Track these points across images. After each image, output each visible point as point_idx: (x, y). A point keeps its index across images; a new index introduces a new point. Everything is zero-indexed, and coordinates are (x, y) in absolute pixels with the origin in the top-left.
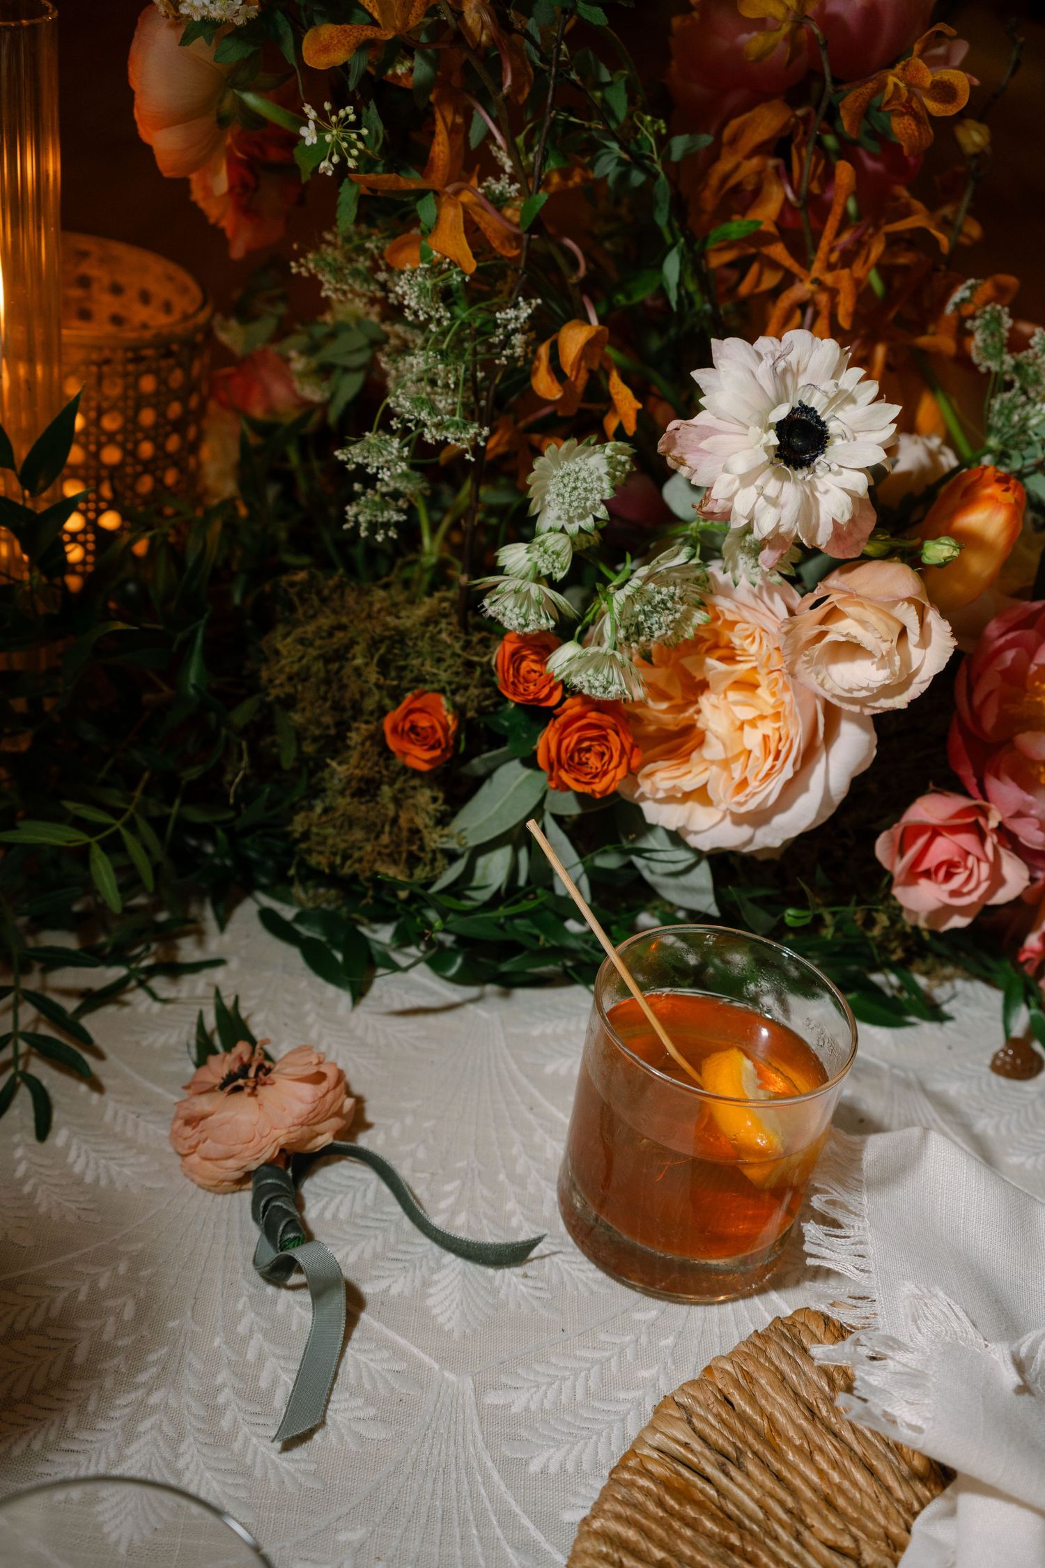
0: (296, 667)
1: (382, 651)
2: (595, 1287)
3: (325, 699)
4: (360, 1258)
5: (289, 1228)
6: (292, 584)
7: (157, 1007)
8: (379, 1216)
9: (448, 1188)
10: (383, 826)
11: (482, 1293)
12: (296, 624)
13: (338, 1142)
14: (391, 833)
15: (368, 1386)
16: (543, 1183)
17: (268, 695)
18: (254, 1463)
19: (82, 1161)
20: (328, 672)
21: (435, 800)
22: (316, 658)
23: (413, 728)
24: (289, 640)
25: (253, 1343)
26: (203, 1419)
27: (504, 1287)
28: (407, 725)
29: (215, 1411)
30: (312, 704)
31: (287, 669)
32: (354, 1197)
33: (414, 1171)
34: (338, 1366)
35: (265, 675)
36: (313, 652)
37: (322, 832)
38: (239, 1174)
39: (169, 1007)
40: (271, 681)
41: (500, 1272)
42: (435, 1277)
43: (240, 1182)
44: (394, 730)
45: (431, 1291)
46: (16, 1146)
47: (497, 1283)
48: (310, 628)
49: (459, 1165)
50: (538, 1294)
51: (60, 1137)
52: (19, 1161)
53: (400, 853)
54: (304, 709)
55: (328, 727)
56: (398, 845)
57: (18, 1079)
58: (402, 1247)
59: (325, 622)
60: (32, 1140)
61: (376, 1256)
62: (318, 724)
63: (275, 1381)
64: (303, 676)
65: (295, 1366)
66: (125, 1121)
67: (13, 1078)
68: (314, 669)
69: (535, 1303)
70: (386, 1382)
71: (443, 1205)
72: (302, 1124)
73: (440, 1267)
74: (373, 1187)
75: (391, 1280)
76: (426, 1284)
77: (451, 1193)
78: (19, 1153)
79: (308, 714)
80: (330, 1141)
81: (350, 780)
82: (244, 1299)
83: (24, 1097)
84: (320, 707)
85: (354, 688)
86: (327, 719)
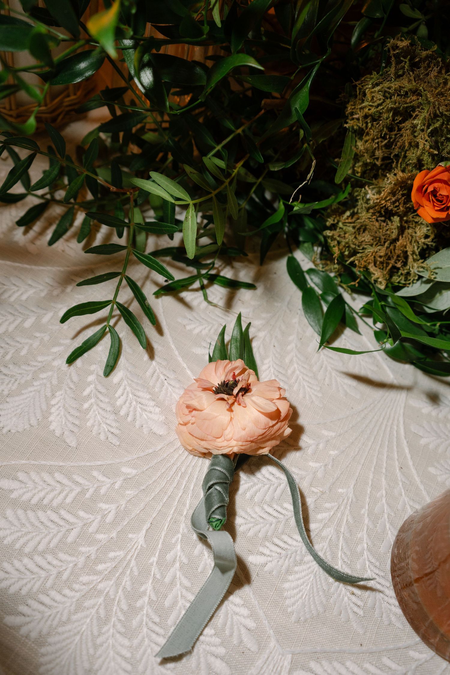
0: (373, 110)
1: (437, 125)
2: (393, 619)
3: (384, 138)
4: (256, 535)
5: (218, 512)
6: (395, 47)
7: (205, 304)
8: (279, 509)
9: (327, 505)
10: (385, 242)
11: (321, 593)
12: (385, 77)
13: (270, 455)
14: (387, 248)
15: (227, 632)
16: (388, 525)
17: (347, 123)
18: (141, 659)
19: (123, 398)
20: (393, 120)
21: (426, 237)
22: (389, 111)
23: (434, 193)
24: (377, 89)
25: (172, 570)
26: (124, 613)
27: (335, 596)
28: (431, 189)
29: (133, 610)
30: (373, 140)
31: (366, 110)
32: (269, 488)
33: (311, 485)
34: (215, 612)
35: (349, 108)
36: (389, 104)
37: (344, 228)
38: (206, 451)
39: (211, 307)
40: (352, 114)
41: (337, 583)
42: (296, 569)
43: (206, 455)
44: (420, 189)
45: (290, 578)
46: (91, 373)
47: (332, 590)
48: (395, 85)
49: (340, 490)
50: (356, 609)
51: (118, 375)
52: (90, 384)
53: (388, 264)
54: (366, 141)
55: (377, 159)
56: (389, 258)
57: (108, 329)
58: (285, 538)
59: (406, 84)
60: (101, 373)
61: (266, 538)
62: (372, 155)
63: (175, 603)
64: (375, 119)
65: (192, 598)
66: (157, 380)
67: (105, 327)
68: (385, 116)
69: (351, 615)
70: (240, 635)
71: (320, 516)
72: (252, 442)
73: (301, 562)
74: (282, 486)
75: (269, 559)
76: (289, 571)
77: (329, 510)
78: (91, 378)
79: (368, 145)
80: (267, 453)
81: (376, 204)
82: (180, 536)
83: (106, 342)
84: (378, 143)
85: (406, 137)
86: (379, 153)
